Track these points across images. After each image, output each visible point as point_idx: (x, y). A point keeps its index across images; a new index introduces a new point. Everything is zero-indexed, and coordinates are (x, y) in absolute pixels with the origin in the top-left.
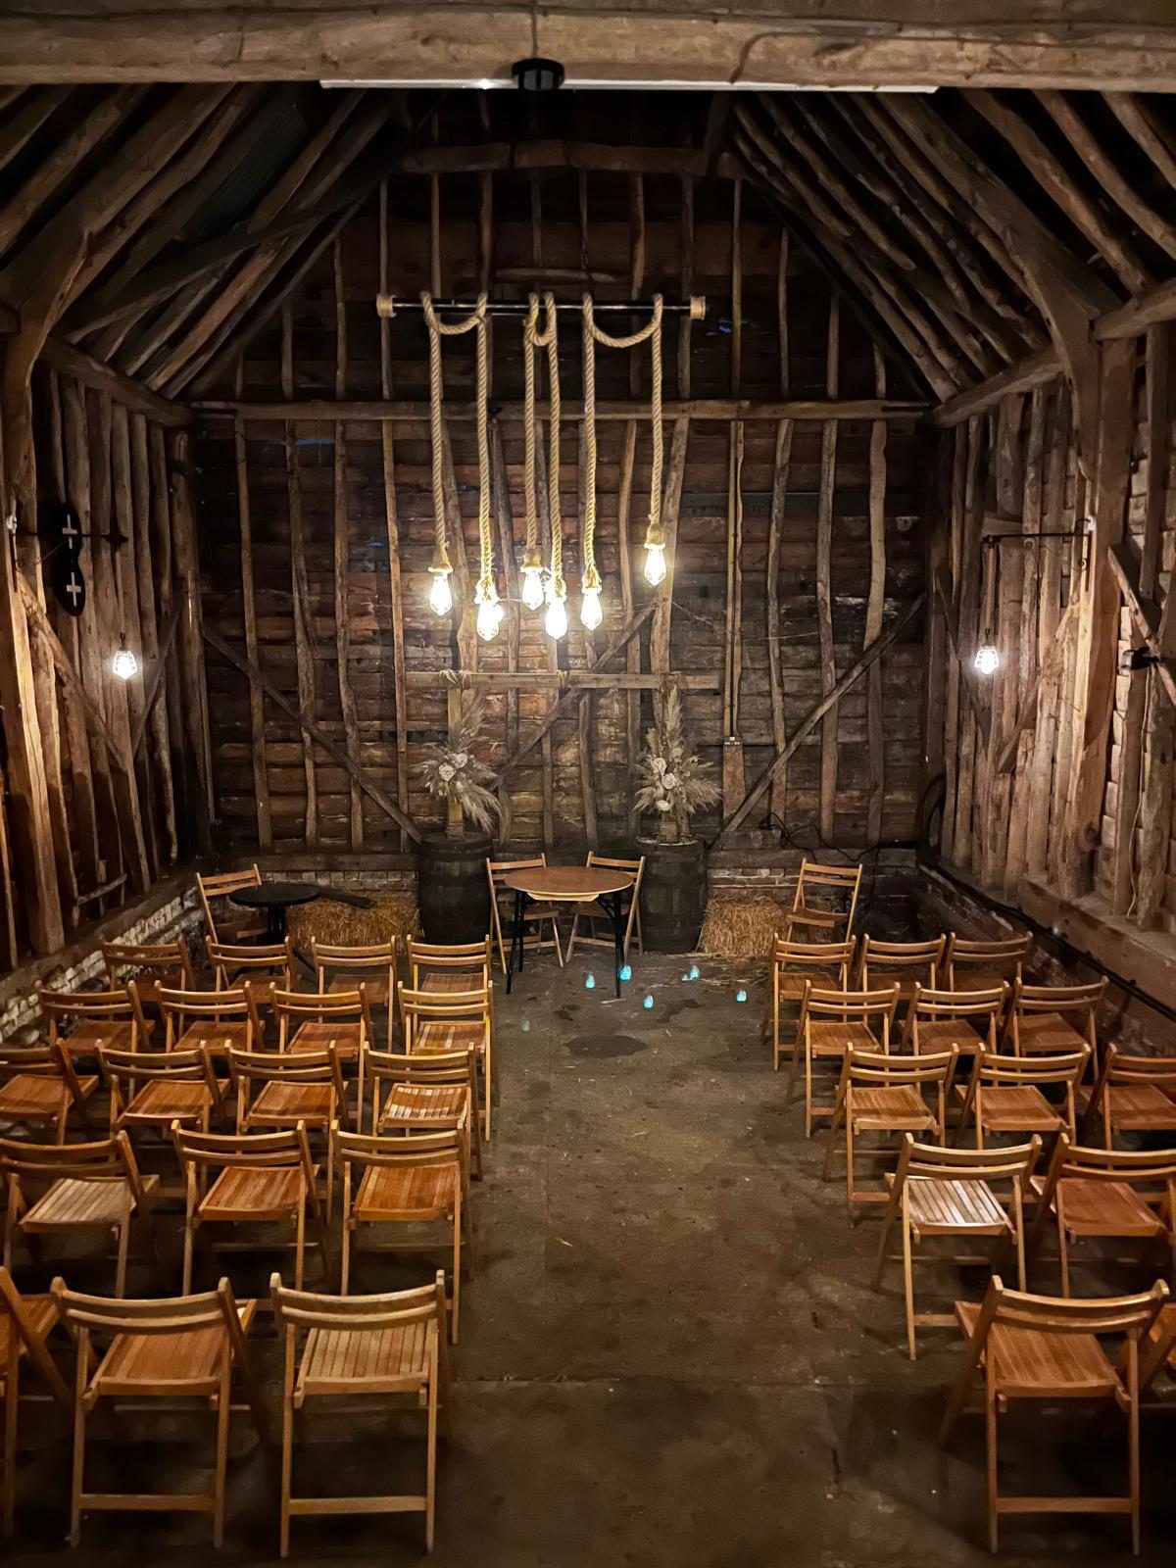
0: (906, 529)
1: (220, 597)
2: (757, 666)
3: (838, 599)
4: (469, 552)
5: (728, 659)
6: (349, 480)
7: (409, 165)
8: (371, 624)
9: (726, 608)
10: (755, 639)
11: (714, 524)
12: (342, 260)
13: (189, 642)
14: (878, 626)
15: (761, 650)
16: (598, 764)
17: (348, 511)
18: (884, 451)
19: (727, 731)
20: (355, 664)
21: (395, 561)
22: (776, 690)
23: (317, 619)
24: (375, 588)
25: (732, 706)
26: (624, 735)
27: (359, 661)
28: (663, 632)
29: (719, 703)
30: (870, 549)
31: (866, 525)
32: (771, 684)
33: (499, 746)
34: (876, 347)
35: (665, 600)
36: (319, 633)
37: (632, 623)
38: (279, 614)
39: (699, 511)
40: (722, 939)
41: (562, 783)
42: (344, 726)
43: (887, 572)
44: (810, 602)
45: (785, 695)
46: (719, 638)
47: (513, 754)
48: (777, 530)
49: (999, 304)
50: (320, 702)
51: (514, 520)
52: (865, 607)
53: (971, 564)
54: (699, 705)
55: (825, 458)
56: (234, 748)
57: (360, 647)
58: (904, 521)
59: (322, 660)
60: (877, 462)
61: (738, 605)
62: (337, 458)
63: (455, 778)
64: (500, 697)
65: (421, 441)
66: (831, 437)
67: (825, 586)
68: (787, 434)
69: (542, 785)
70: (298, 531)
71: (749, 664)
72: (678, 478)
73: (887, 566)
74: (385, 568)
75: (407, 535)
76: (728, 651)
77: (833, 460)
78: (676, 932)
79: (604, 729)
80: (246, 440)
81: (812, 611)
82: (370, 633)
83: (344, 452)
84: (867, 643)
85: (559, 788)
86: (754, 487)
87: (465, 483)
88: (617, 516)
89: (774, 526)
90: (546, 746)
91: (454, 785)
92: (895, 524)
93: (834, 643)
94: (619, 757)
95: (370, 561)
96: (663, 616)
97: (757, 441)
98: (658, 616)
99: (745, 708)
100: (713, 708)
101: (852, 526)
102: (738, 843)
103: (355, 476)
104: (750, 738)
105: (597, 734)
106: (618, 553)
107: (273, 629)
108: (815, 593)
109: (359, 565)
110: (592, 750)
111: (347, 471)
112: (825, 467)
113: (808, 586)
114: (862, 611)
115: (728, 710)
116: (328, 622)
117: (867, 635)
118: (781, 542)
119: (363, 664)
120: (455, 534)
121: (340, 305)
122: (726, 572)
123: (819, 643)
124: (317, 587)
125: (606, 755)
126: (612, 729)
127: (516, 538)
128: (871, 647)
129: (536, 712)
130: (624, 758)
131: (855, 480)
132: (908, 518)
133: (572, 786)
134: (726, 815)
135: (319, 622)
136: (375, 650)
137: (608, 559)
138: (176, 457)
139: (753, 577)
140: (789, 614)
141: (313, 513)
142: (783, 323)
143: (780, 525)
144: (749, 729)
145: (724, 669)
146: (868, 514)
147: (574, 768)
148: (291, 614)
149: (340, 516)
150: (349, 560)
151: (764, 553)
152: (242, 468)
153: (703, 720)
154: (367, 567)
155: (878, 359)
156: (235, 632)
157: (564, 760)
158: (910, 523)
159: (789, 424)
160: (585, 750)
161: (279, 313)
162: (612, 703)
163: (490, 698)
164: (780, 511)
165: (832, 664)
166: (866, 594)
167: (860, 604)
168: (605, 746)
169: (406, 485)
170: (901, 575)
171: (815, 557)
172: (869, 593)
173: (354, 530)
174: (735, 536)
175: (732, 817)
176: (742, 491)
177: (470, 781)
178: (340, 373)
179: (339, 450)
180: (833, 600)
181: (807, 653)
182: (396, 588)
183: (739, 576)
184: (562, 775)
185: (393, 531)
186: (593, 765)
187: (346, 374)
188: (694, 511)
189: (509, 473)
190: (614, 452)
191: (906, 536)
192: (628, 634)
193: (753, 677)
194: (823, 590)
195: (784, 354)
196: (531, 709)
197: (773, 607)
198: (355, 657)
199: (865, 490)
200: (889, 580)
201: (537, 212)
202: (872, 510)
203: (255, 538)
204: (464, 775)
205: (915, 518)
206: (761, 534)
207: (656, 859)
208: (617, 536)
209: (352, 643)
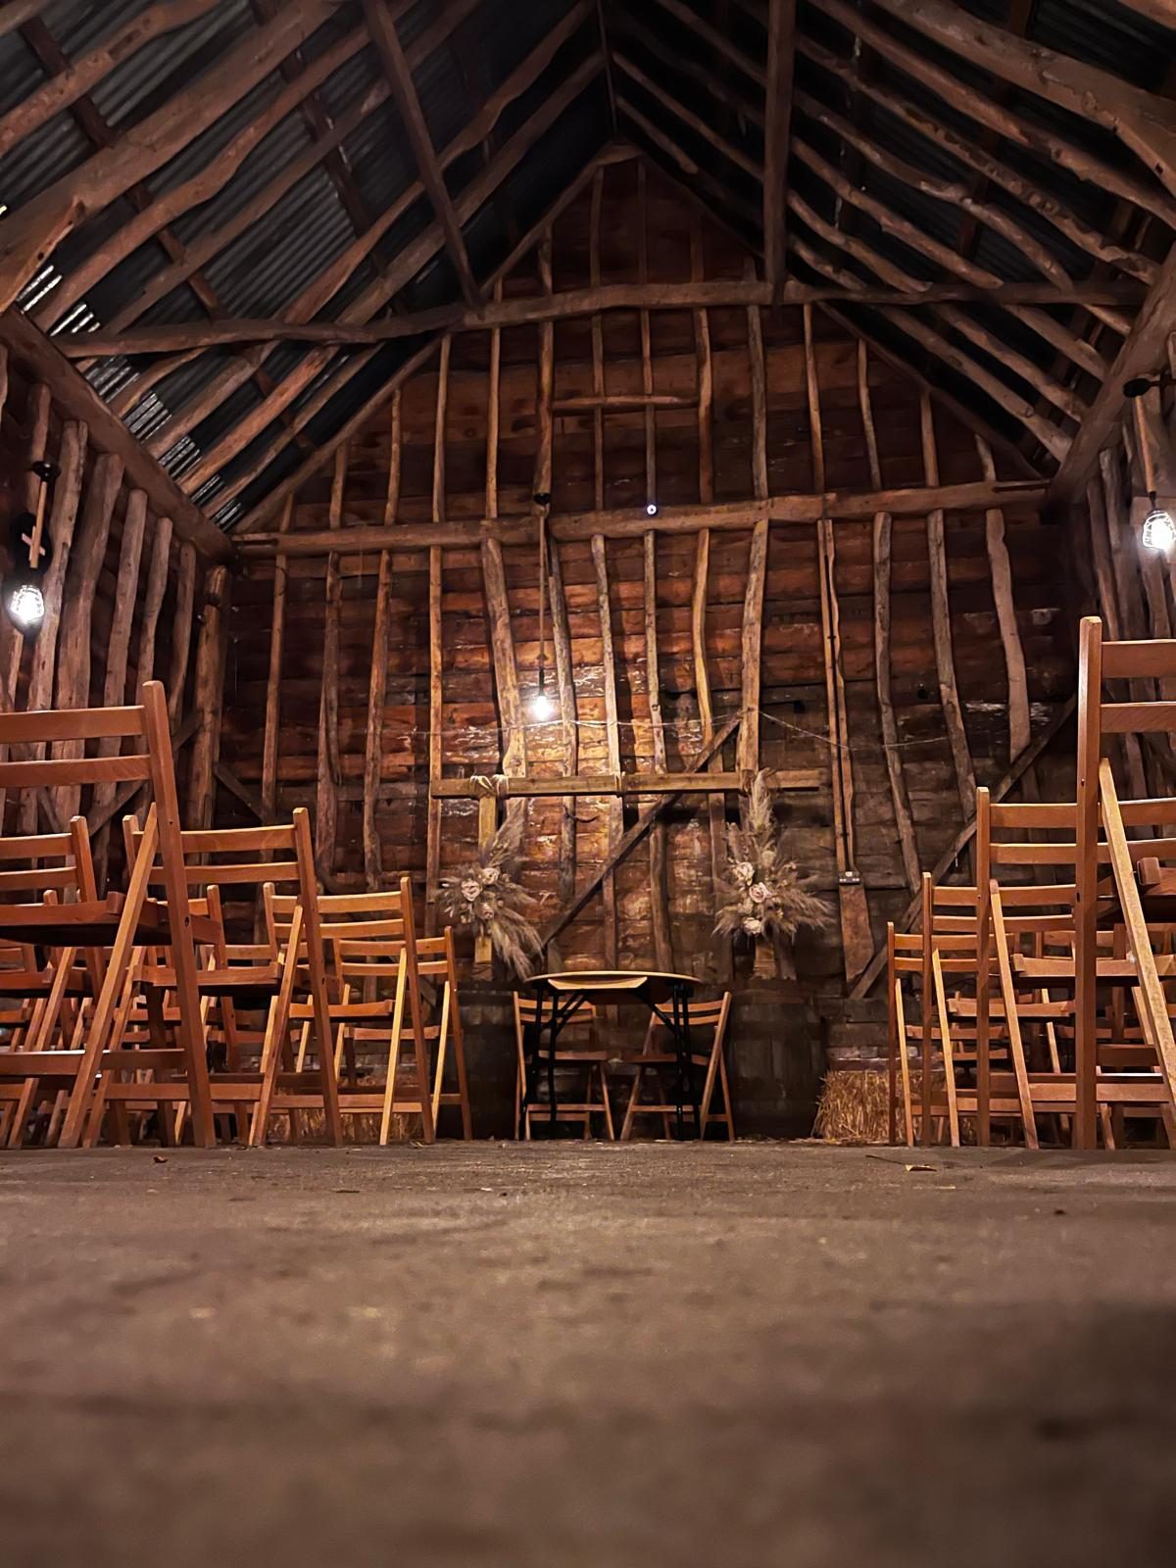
0: (1046, 622)
1: (241, 737)
2: (874, 790)
3: (968, 705)
4: (522, 677)
5: (836, 778)
6: (393, 610)
7: (471, 320)
8: (406, 760)
9: (828, 723)
10: (868, 758)
11: (807, 631)
12: (400, 408)
13: (198, 777)
14: (1027, 732)
15: (876, 771)
16: (677, 916)
17: (389, 642)
18: (1004, 539)
19: (842, 867)
20: (385, 805)
21: (436, 687)
22: (902, 813)
23: (346, 756)
24: (413, 722)
25: (845, 835)
26: (707, 879)
27: (389, 801)
28: (749, 746)
29: (828, 837)
30: (1002, 648)
31: (993, 621)
32: (894, 810)
33: (551, 897)
34: (978, 437)
35: (749, 710)
36: (347, 771)
37: (712, 742)
38: (304, 753)
39: (787, 618)
40: (850, 1118)
41: (630, 942)
42: (365, 878)
43: (1027, 672)
44: (934, 711)
45: (914, 823)
46: (822, 757)
47: (567, 901)
48: (883, 628)
49: (1102, 247)
50: (340, 850)
51: (573, 641)
52: (1006, 712)
53: (1131, 612)
54: (804, 839)
55: (933, 550)
56: (236, 907)
57: (392, 785)
58: (1041, 614)
59: (346, 801)
60: (996, 549)
61: (843, 714)
62: (380, 587)
63: (482, 898)
64: (553, 837)
65: (473, 569)
66: (936, 527)
67: (950, 687)
68: (884, 527)
69: (603, 946)
70: (331, 662)
71: (863, 787)
72: (758, 580)
73: (1026, 666)
74: (426, 700)
75: (452, 664)
76: (835, 767)
77: (942, 550)
78: (781, 1105)
79: (681, 872)
80: (286, 576)
81: (938, 722)
82: (405, 769)
83: (388, 581)
84: (1013, 752)
85: (627, 948)
86: (850, 590)
87: (518, 608)
88: (690, 630)
89: (878, 624)
90: (608, 892)
91: (480, 906)
92: (1029, 619)
93: (971, 756)
94: (703, 907)
95: (409, 692)
96: (749, 729)
97: (851, 543)
98: (744, 731)
99: (862, 841)
100: (822, 844)
101: (976, 623)
102: (869, 1013)
103: (399, 607)
104: (875, 879)
105: (674, 878)
106: (693, 670)
107: (294, 769)
108: (939, 700)
109: (398, 697)
110: (666, 898)
111: (391, 601)
112: (933, 559)
113: (929, 694)
114: (1002, 721)
115: (840, 841)
116: (357, 759)
117: (1013, 741)
118: (890, 643)
119: (393, 806)
120: (504, 655)
121: (395, 446)
122: (824, 684)
123: (952, 757)
124: (348, 723)
125: (686, 904)
126: (692, 872)
127: (575, 660)
128: (1019, 757)
129: (597, 855)
130: (709, 908)
131: (974, 575)
132: (1045, 610)
133: (641, 945)
134: (849, 977)
135: (347, 760)
136: (409, 789)
137: (681, 676)
138: (212, 591)
139: (858, 687)
140: (911, 727)
141: (351, 646)
142: (869, 424)
143: (886, 622)
144: (870, 868)
145: (832, 795)
146: (993, 606)
147: (644, 923)
148: (316, 753)
149: (379, 646)
150: (387, 694)
151: (871, 659)
152: (279, 601)
153: (810, 858)
154: (407, 700)
155: (982, 449)
156: (252, 774)
157: (632, 913)
158: (1049, 616)
159: (885, 518)
160: (658, 897)
161: (333, 457)
162: (692, 840)
163: (541, 839)
164: (884, 607)
165: (971, 778)
166: (1004, 697)
167: (999, 710)
168: (685, 894)
169: (455, 612)
170: (1046, 675)
171: (934, 661)
172: (1007, 696)
173: (395, 661)
174: (832, 637)
175: (858, 979)
176: (838, 596)
177: (500, 903)
178: (390, 507)
179: (383, 577)
180: (963, 709)
181: (936, 770)
182: (436, 715)
183: (841, 683)
184: (630, 931)
185: (436, 656)
186: (668, 917)
187: (397, 507)
188: (782, 620)
189: (567, 593)
190: (685, 565)
191: (1047, 630)
192: (708, 754)
193: (871, 803)
194: (948, 693)
195: (873, 453)
196: (590, 852)
197: (887, 715)
198: (385, 797)
199: (986, 585)
200: (1032, 684)
201: (598, 351)
202: (998, 601)
203: (285, 675)
204: (492, 895)
205: (1055, 609)
206: (863, 639)
207: (747, 1001)
208: (691, 651)
209: (383, 781)
